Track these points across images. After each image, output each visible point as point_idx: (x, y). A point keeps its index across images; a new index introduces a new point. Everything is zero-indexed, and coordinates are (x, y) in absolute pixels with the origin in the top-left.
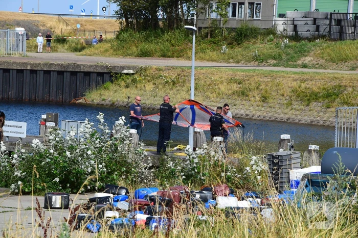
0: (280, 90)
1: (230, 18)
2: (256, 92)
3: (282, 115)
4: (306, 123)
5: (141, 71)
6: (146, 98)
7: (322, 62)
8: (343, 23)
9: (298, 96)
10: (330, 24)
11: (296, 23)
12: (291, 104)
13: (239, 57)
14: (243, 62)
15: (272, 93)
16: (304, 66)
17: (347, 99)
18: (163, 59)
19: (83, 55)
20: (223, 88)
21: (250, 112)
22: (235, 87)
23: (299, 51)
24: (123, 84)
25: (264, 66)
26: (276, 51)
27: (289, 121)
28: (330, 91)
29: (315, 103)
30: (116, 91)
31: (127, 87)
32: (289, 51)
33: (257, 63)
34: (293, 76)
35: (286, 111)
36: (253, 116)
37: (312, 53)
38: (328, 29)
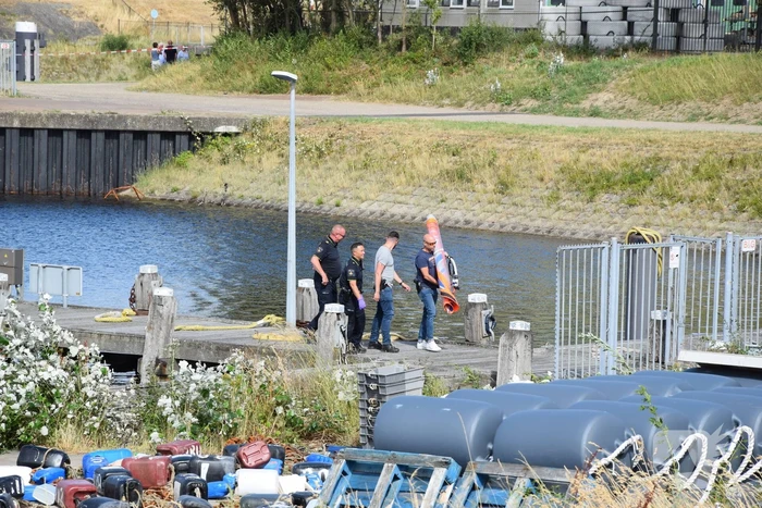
0: (536, 168)
1: (451, 6)
2: (487, 172)
3: (539, 222)
4: (586, 238)
5: (254, 126)
6: (262, 187)
7: (631, 103)
8: (682, 17)
9: (573, 181)
10: (655, 20)
11: (584, 17)
12: (558, 198)
13: (462, 95)
14: (470, 103)
15: (521, 174)
16: (595, 113)
17: (671, 187)
18: (308, 99)
19: (141, 90)
20: (421, 163)
21: (474, 215)
22: (445, 162)
23: (585, 80)
24: (216, 155)
25: (512, 112)
26: (538, 81)
27: (551, 235)
28: (637, 170)
29: (606, 196)
30: (200, 171)
31: (224, 161)
32: (566, 79)
33: (498, 106)
34: (564, 137)
35: (546, 213)
36: (479, 224)
37: (612, 85)
38: (650, 31)
